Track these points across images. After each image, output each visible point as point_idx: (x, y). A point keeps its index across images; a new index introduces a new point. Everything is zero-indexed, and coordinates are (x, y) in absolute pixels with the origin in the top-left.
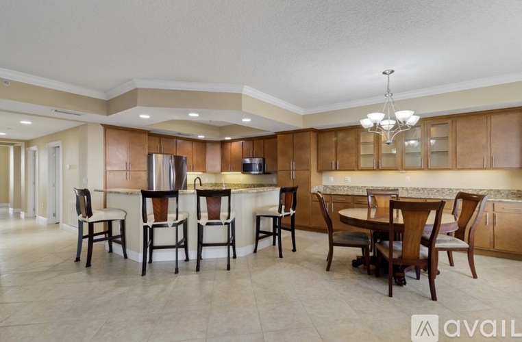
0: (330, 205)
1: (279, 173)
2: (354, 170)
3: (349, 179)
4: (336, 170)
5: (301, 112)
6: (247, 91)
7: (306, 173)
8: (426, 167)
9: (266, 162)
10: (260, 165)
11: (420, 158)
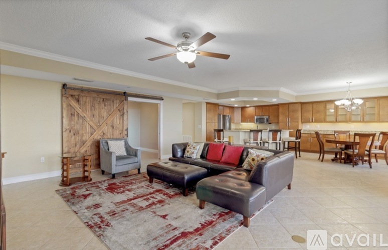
0: (311, 139)
1: (280, 124)
2: (322, 122)
3: (319, 126)
4: (312, 122)
5: (295, 94)
6: (282, 89)
7: (296, 123)
8: (363, 121)
9: (270, 118)
10: (267, 120)
11: (360, 117)
